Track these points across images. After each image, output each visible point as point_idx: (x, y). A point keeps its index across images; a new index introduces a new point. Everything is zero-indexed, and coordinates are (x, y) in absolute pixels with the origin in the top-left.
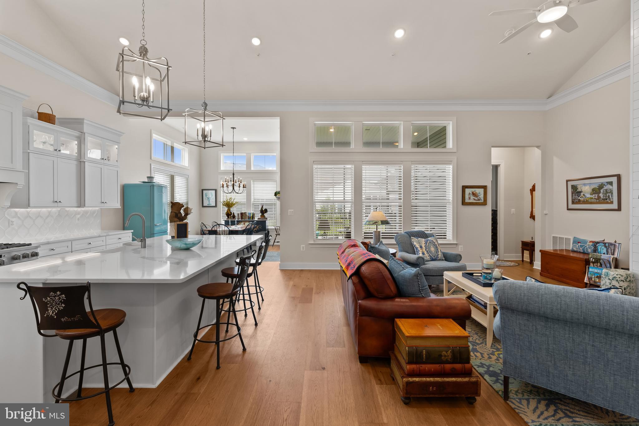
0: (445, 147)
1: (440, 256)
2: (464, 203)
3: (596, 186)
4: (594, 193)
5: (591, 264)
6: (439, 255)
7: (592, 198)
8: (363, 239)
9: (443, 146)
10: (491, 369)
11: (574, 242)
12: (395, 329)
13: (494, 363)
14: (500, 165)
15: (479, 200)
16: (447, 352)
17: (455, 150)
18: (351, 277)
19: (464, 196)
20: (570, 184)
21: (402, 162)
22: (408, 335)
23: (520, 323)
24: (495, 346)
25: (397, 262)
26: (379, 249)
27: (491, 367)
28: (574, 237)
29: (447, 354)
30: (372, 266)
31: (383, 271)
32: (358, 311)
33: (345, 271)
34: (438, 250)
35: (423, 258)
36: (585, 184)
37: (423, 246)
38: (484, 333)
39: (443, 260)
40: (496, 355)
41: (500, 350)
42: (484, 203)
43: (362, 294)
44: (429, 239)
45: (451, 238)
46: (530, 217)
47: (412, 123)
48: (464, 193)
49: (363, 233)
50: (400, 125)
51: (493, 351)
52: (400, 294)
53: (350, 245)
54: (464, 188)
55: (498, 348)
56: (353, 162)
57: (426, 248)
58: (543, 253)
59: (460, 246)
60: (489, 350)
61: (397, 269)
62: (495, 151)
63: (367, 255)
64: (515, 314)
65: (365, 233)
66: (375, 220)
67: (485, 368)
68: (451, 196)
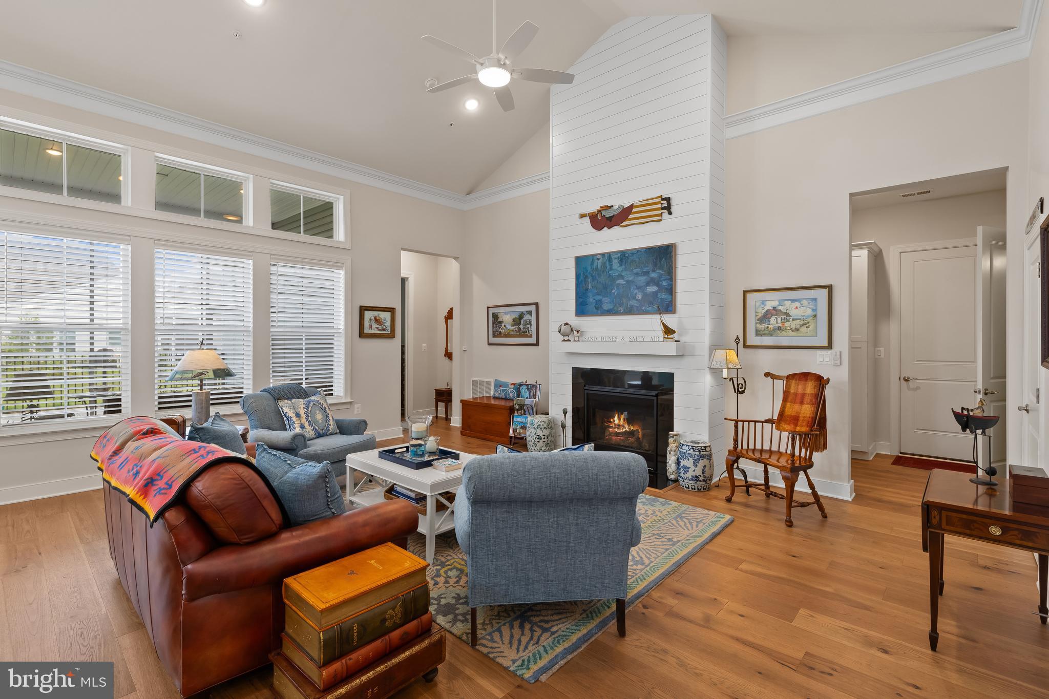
0: (331, 237)
1: (331, 427)
2: (362, 335)
3: (516, 316)
4: (515, 325)
5: (516, 412)
6: (330, 425)
7: (513, 331)
8: (156, 411)
9: (329, 234)
10: (443, 602)
11: (496, 386)
12: (285, 600)
13: (443, 590)
14: (408, 278)
15: (384, 330)
16: (393, 609)
17: (349, 247)
18: (160, 514)
19: (362, 324)
20: (492, 311)
21: (251, 254)
22: (323, 606)
23: (497, 519)
24: (437, 560)
25: (275, 455)
26: (215, 431)
27: (442, 598)
28: (496, 380)
29: (395, 612)
30: (223, 476)
31: (251, 482)
32: (183, 592)
33: (139, 500)
34: (328, 417)
35: (303, 437)
36: (506, 313)
37: (302, 412)
38: (417, 544)
39: (336, 434)
40: (443, 574)
41: (446, 564)
42: (391, 336)
43: (196, 546)
44: (312, 398)
45: (342, 394)
46: (445, 356)
47: (272, 183)
48: (362, 317)
49: (156, 398)
50: (245, 180)
51: (438, 571)
52: (289, 523)
53: (139, 432)
54: (363, 309)
55: (442, 562)
56: (129, 238)
57: (308, 416)
58: (464, 403)
59: (356, 406)
60: (433, 571)
61: (276, 471)
62: (405, 256)
63: (202, 452)
64: (492, 506)
65: (160, 398)
66: (199, 368)
67: (434, 604)
68: (342, 322)
